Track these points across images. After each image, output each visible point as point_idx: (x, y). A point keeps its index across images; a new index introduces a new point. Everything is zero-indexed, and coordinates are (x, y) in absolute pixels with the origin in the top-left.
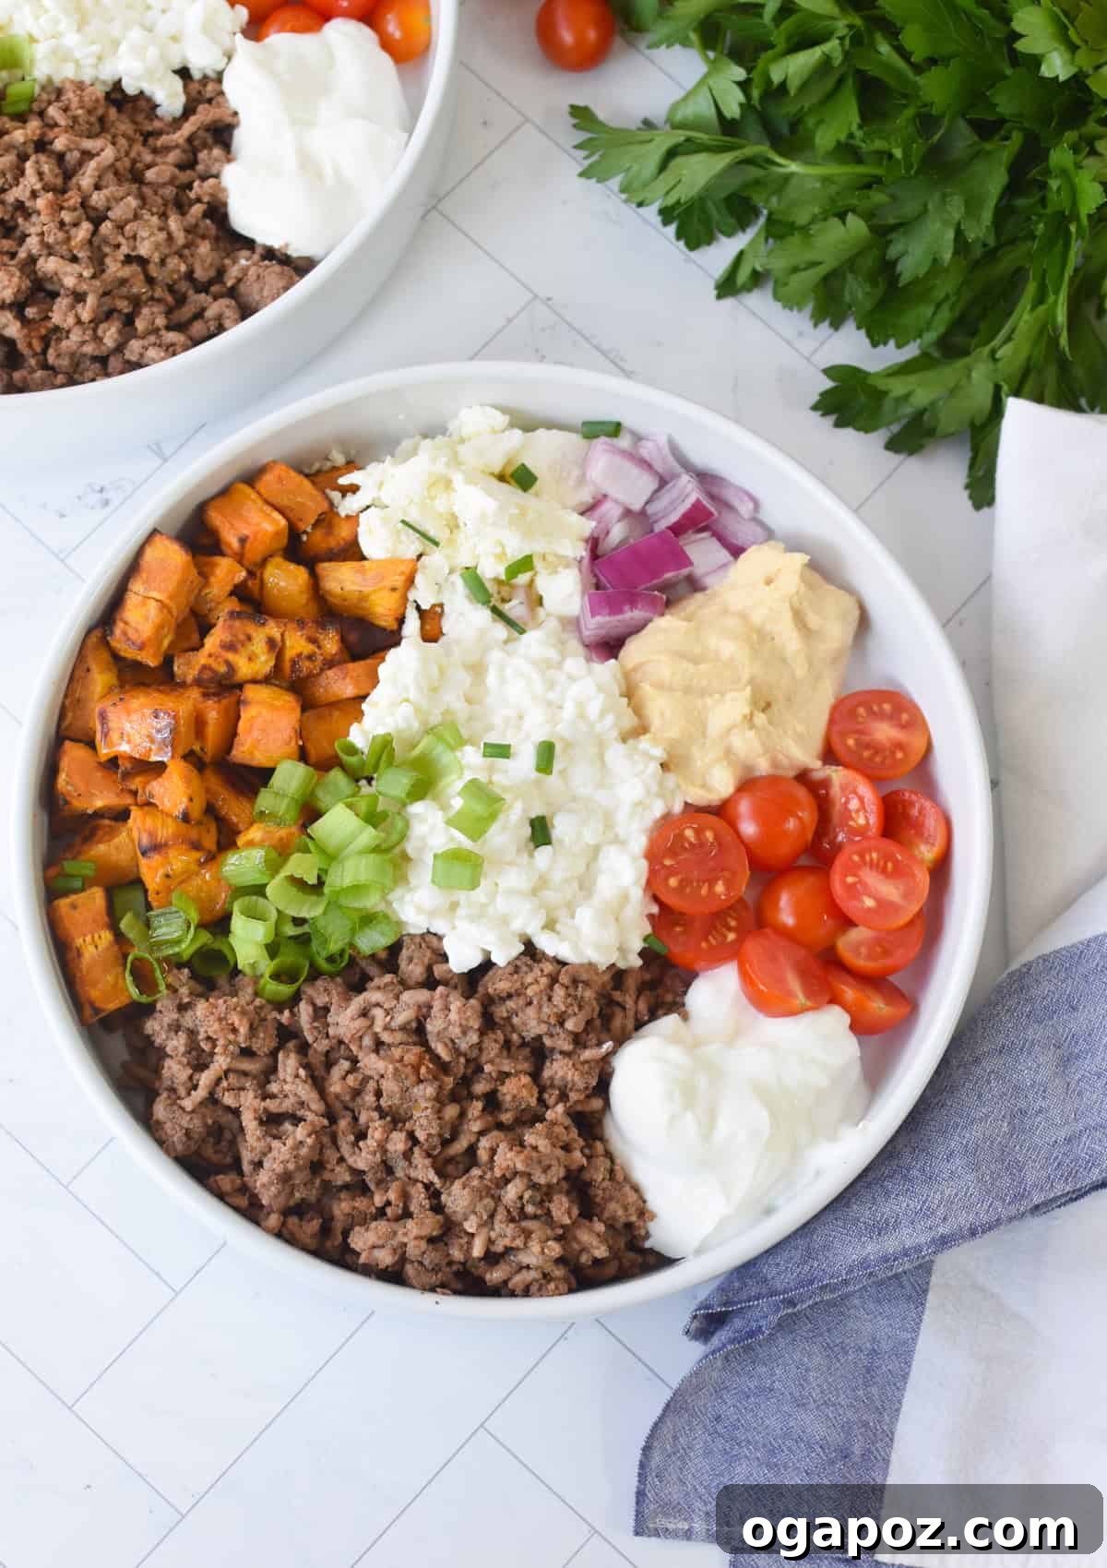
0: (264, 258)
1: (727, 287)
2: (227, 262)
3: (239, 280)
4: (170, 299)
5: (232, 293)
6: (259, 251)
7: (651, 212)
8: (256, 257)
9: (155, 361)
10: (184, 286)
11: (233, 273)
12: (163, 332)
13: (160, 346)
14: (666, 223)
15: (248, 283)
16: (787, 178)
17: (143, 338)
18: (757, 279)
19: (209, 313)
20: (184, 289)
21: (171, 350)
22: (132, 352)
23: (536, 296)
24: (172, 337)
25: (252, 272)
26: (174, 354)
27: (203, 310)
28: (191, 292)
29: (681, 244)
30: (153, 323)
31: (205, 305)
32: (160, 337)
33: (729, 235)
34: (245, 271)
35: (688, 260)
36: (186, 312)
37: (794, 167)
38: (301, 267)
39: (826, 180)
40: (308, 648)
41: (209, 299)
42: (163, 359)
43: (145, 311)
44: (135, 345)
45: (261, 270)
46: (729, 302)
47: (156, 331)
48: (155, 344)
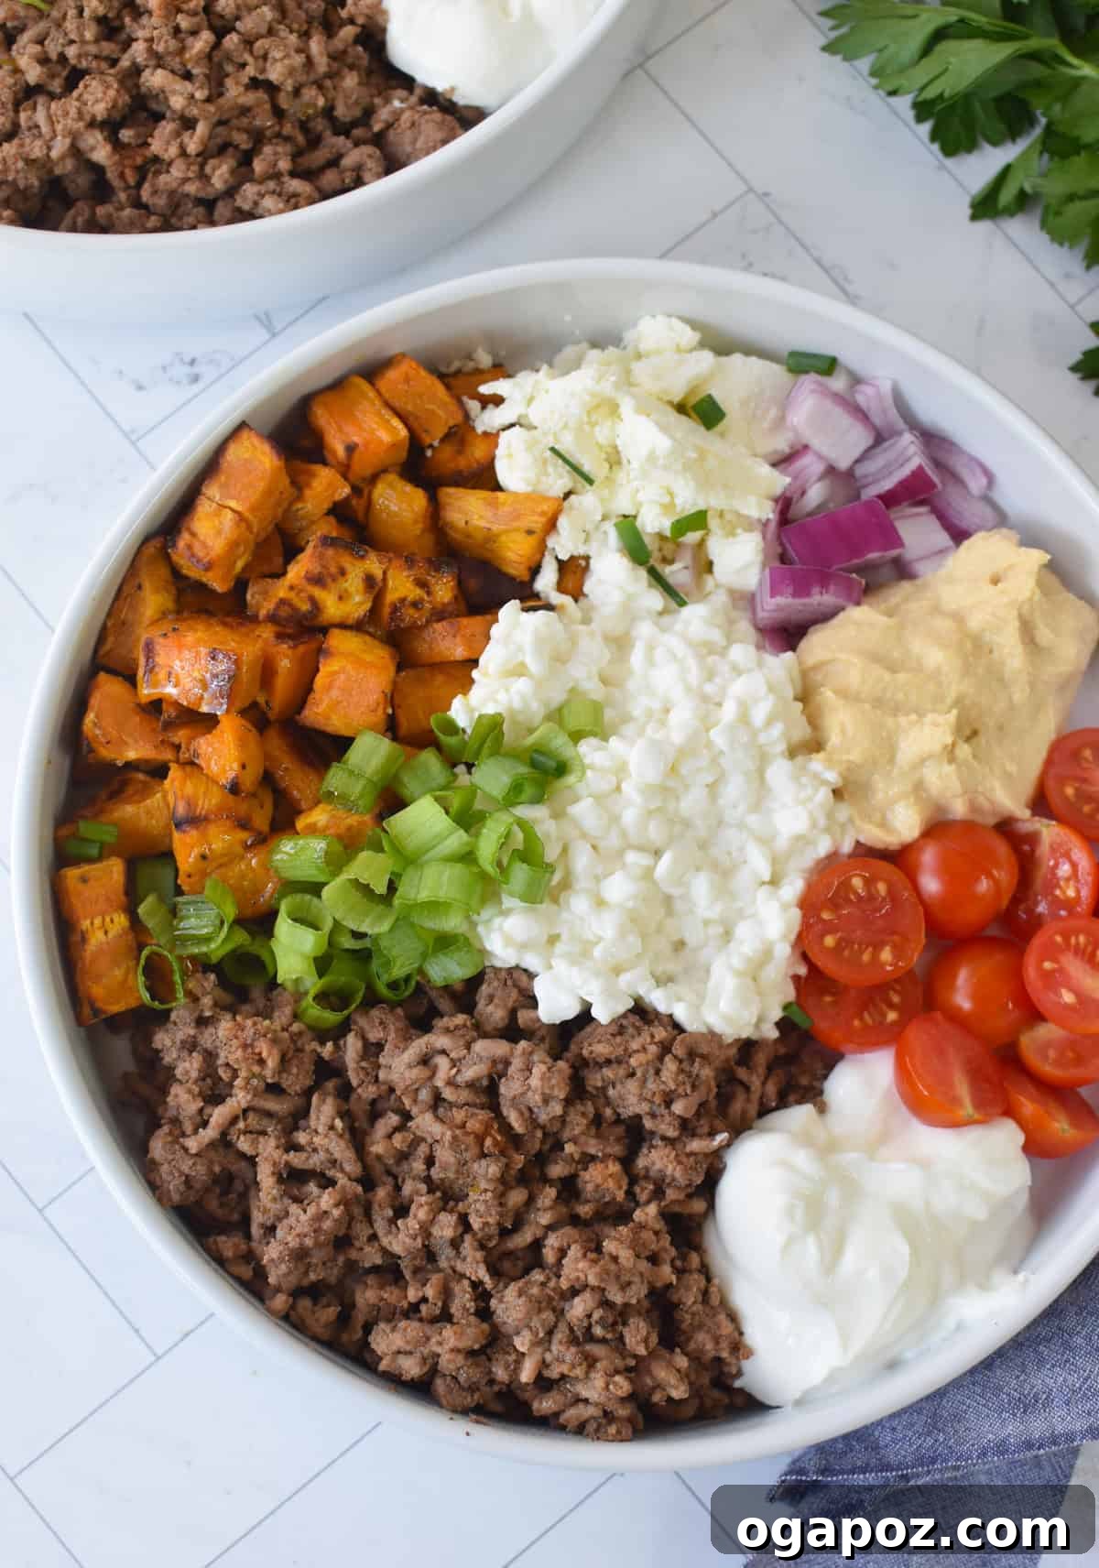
0: (422, 101)
1: (986, 206)
2: (377, 101)
3: (389, 126)
4: (301, 139)
5: (379, 140)
6: (419, 92)
7: (904, 103)
8: (414, 99)
9: (270, 213)
10: (320, 125)
11: (384, 114)
12: (286, 178)
13: (280, 195)
14: (920, 119)
15: (399, 131)
16: (1079, 82)
17: (261, 183)
18: (1024, 202)
19: (347, 162)
20: (320, 128)
21: (293, 202)
22: (245, 198)
23: (751, 190)
24: (295, 185)
25: (406, 116)
26: (296, 207)
27: (340, 156)
28: (328, 133)
29: (936, 147)
30: (275, 165)
31: (343, 151)
32: (281, 184)
33: (995, 143)
34: (397, 115)
35: (942, 167)
36: (320, 156)
37: (1086, 70)
38: (466, 117)
40: (416, 593)
41: (349, 144)
42: (281, 212)
43: (268, 150)
44: (249, 190)
45: (416, 117)
46: (984, 226)
47: (277, 176)
48: (273, 192)
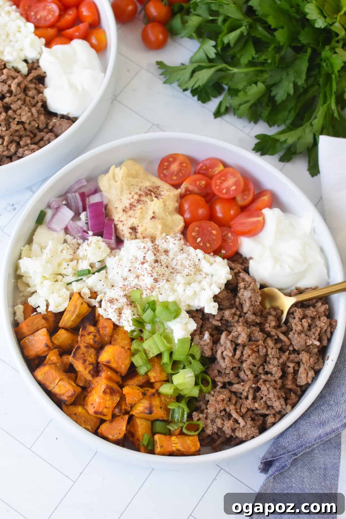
0: (61, 118)
1: (218, 114)
2: (49, 121)
3: (53, 126)
4: (32, 135)
5: (51, 131)
6: (59, 116)
7: (188, 93)
8: (58, 118)
9: (27, 155)
10: (36, 131)
11: (51, 124)
12: (30, 145)
13: (29, 150)
14: (194, 96)
15: (57, 127)
16: (234, 74)
17: (23, 148)
18: (227, 110)
19: (45, 138)
20: (36, 132)
21: (33, 151)
22: (20, 153)
23: (153, 124)
24: (33, 146)
25: (58, 123)
26: (34, 152)
27: (43, 137)
28: (38, 133)
29: (200, 102)
30: (26, 142)
31: (43, 136)
32: (29, 147)
33: (215, 97)
34: (55, 123)
35: (203, 107)
36: (37, 139)
37: (235, 70)
38: (73, 120)
39: (246, 74)
41: (45, 134)
42: (30, 154)
43: (23, 139)
44: (20, 150)
45: (60, 122)
46: (219, 119)
47: (27, 145)
48: (27, 149)
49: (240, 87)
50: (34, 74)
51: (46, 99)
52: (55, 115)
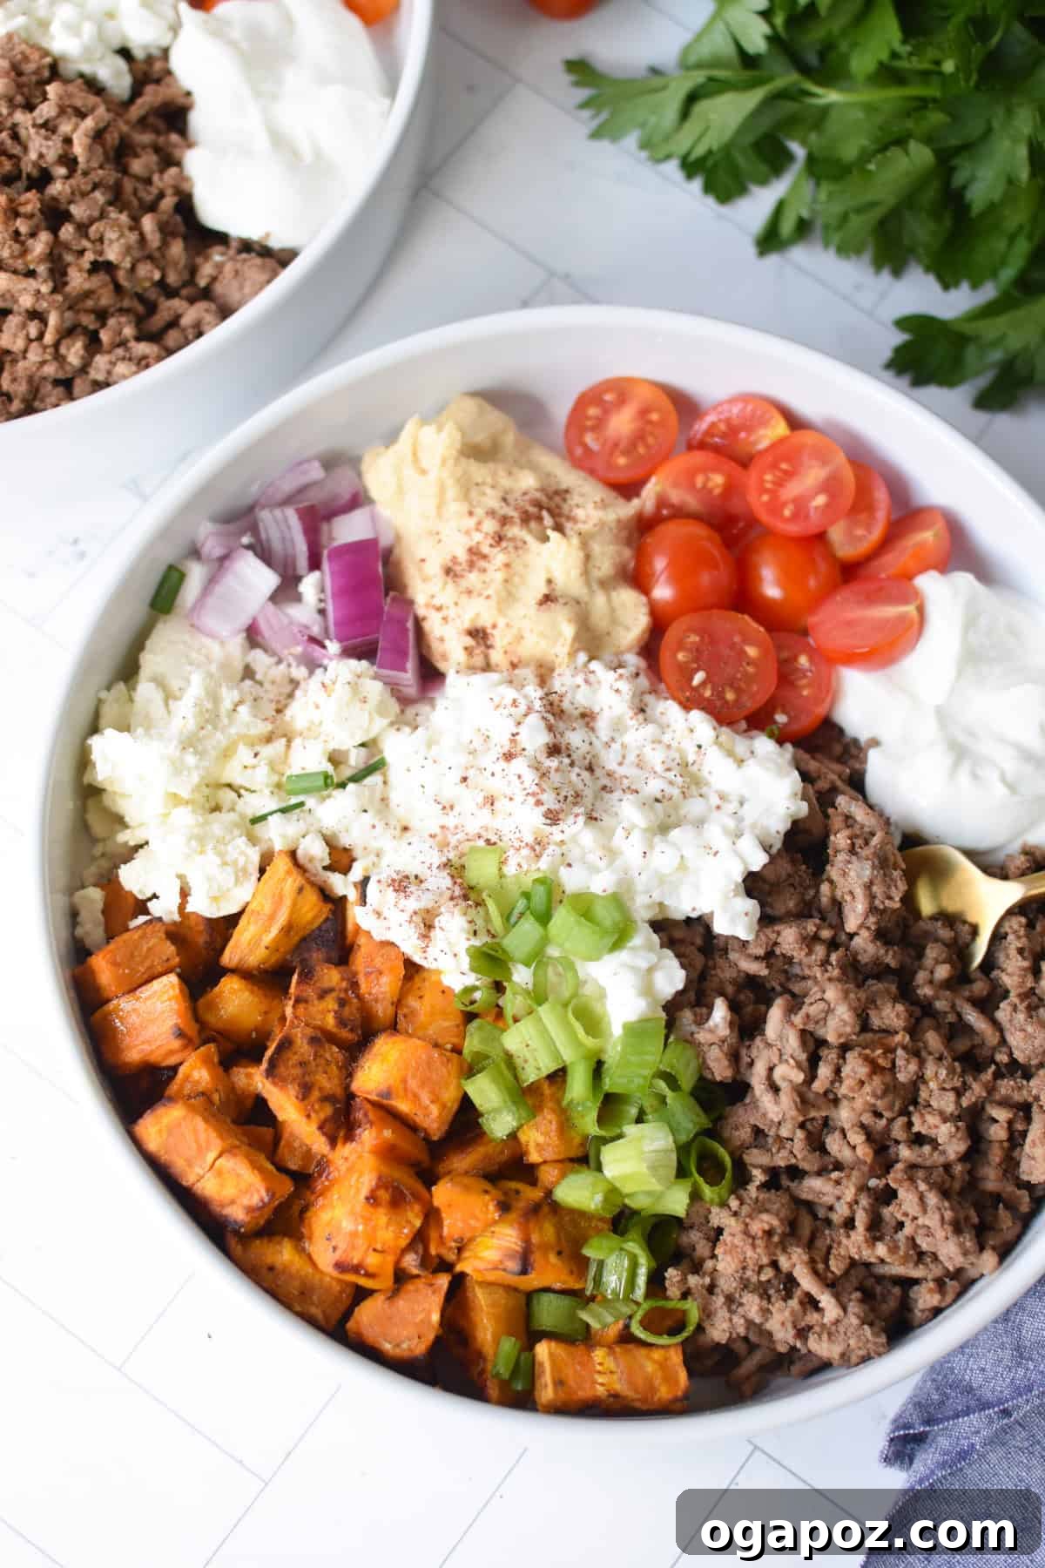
0: (240, 251)
1: (770, 240)
2: (198, 260)
3: (214, 279)
4: (140, 308)
5: (206, 294)
6: (234, 244)
7: (672, 168)
8: (232, 252)
9: (125, 377)
11: (206, 270)
12: (132, 344)
13: (130, 359)
14: (690, 177)
15: (225, 282)
16: (825, 111)
17: (109, 352)
18: (803, 228)
19: (186, 321)
20: (154, 296)
21: (143, 363)
22: (98, 370)
23: (552, 274)
24: (142, 348)
25: (229, 268)
26: (147, 366)
27: (178, 317)
28: (161, 300)
29: (710, 199)
30: (120, 334)
31: (180, 311)
32: (127, 349)
33: (763, 182)
34: (219, 267)
35: (720, 216)
36: (158, 321)
37: (832, 96)
38: (282, 258)
39: (869, 108)
41: (184, 304)
42: (136, 373)
43: (112, 322)
44: (101, 361)
45: (239, 266)
46: (773, 260)
47: (123, 344)
48: (123, 359)
49: (849, 151)
50: (152, 96)
51: (192, 187)
52: (221, 238)
